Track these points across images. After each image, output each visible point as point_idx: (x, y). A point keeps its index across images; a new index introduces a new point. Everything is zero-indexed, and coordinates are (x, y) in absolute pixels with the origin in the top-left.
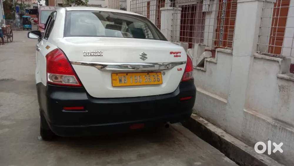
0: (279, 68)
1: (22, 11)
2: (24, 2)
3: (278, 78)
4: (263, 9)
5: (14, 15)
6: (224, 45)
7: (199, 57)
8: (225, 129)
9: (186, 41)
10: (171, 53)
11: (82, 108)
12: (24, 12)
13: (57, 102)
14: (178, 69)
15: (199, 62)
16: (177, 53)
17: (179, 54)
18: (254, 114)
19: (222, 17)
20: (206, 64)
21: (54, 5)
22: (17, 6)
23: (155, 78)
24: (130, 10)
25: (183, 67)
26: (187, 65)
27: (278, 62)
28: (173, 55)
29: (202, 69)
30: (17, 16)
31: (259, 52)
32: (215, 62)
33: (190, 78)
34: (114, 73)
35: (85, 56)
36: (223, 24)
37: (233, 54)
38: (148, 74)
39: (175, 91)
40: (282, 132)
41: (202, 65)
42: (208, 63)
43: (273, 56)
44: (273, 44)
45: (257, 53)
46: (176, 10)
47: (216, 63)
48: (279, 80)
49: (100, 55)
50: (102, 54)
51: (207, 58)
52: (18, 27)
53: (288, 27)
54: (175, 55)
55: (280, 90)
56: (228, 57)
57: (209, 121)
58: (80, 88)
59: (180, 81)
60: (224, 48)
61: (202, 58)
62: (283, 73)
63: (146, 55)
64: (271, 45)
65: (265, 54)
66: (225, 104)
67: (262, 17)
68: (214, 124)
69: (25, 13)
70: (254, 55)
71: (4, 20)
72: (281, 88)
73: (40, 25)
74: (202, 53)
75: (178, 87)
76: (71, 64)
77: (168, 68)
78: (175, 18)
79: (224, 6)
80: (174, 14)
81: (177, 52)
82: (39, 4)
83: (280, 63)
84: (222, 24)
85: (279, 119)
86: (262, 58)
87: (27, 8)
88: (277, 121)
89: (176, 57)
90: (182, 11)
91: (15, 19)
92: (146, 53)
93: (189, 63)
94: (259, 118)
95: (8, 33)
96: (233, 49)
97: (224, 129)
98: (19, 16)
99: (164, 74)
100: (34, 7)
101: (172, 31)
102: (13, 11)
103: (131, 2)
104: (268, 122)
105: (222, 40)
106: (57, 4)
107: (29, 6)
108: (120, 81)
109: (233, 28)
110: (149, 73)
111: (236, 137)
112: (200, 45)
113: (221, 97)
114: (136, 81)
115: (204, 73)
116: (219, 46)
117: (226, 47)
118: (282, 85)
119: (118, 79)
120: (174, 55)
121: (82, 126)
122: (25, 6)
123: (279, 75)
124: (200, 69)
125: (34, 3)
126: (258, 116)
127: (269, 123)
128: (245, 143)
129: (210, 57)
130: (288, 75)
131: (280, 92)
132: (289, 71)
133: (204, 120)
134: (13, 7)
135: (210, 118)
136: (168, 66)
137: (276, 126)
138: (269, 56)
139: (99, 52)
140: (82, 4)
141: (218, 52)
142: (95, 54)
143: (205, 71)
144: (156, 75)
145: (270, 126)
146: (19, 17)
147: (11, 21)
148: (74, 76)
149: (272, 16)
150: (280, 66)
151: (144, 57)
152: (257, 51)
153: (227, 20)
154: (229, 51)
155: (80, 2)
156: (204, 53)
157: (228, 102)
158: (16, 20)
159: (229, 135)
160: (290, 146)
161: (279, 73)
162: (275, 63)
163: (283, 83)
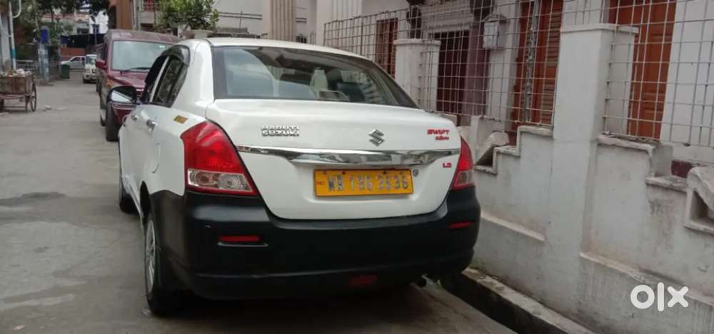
0: (649, 166)
1: (54, 39)
2: (58, 19)
3: (648, 184)
4: (612, 46)
5: (35, 48)
6: (535, 118)
7: (482, 145)
8: (542, 299)
9: (452, 111)
10: (430, 132)
11: (257, 239)
12: (57, 42)
13: (209, 226)
14: (444, 164)
15: (481, 154)
16: (442, 133)
17: (444, 135)
18: (602, 263)
19: (530, 60)
20: (497, 158)
21: (130, 28)
22: (44, 27)
23: (398, 182)
24: (322, 43)
25: (454, 159)
26: (461, 156)
27: (646, 152)
28: (433, 136)
29: (488, 169)
30: (42, 51)
31: (607, 133)
32: (517, 155)
33: (467, 183)
34: (319, 170)
35: (264, 135)
36: (532, 76)
37: (555, 137)
38: (385, 173)
39: (438, 209)
41: (487, 160)
42: (500, 157)
43: (636, 141)
44: (635, 116)
45: (604, 134)
46: (428, 45)
47: (518, 157)
48: (650, 189)
49: (293, 135)
50: (298, 132)
51: (497, 146)
52: (43, 77)
53: (670, 83)
54: (438, 135)
55: (653, 210)
56: (544, 143)
57: (505, 283)
58: (253, 199)
59: (447, 189)
60: (534, 125)
61: (488, 147)
62: (657, 175)
63: (382, 135)
64: (631, 118)
65: (619, 138)
66: (540, 243)
67: (612, 62)
68: (517, 288)
69: (59, 44)
70: (597, 140)
71: (14, 60)
72: (655, 206)
73: (111, 73)
74: (486, 137)
75: (444, 201)
76: (237, 151)
77: (421, 162)
78: (428, 62)
79: (534, 39)
80: (424, 54)
81: (442, 129)
82: (91, 22)
83: (651, 154)
84: (530, 75)
85: (654, 270)
86: (614, 145)
87: (65, 33)
88: (651, 276)
89: (438, 141)
90: (442, 47)
91: (37, 59)
92: (380, 131)
93: (465, 152)
94: (612, 270)
95: (27, 90)
96: (553, 127)
97: (539, 300)
98: (47, 51)
99: (416, 173)
100: (79, 30)
101: (419, 89)
102: (35, 40)
103: (325, 25)
104: (631, 278)
105: (531, 109)
106: (139, 24)
107: (69, 28)
108: (331, 185)
109: (553, 83)
110: (387, 171)
111: (565, 315)
112: (482, 118)
113: (531, 229)
114: (361, 186)
115: (492, 179)
116: (525, 120)
117: (538, 124)
118: (656, 200)
119: (327, 182)
120: (436, 135)
121: (255, 276)
122: (62, 27)
123: (648, 178)
124: (485, 170)
125: (80, 21)
126: (610, 266)
128: (584, 326)
129: (504, 143)
130: (667, 179)
131: (652, 213)
132: (670, 171)
133: (496, 282)
134: (35, 31)
135: (508, 278)
136: (421, 158)
138: (627, 141)
139: (293, 127)
140: (202, 26)
141: (522, 133)
142: (284, 133)
143: (495, 175)
144: (400, 177)
146: (47, 53)
147: (30, 63)
148: (242, 175)
149: (631, 60)
150: (650, 160)
151: (377, 137)
152: (604, 130)
153: (539, 67)
154: (544, 130)
155: (199, 22)
156: (492, 136)
157: (546, 239)
158: (40, 60)
159: (551, 311)
160: (676, 326)
161: (649, 175)
162: (640, 155)
163: (659, 195)
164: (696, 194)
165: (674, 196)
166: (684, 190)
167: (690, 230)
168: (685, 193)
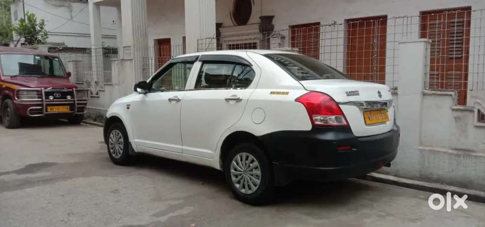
0: (452, 101)
3: (453, 110)
23: (384, 115)
27: (451, 95)
31: (428, 89)
37: (399, 93)
40: (466, 159)
43: (445, 91)
48: (454, 112)
70: (423, 92)
72: (457, 119)
73: (3, 78)
75: (393, 124)
76: (337, 105)
83: (454, 96)
85: (460, 148)
86: (432, 94)
88: (459, 151)
114: (377, 118)
118: (458, 116)
119: (368, 117)
127: (451, 154)
131: (456, 122)
137: (460, 155)
145: (453, 156)
148: (341, 116)
150: (453, 99)
161: (453, 106)
162: (447, 97)
163: (459, 114)
164: (479, 111)
165: (466, 113)
166: (473, 110)
167: (477, 127)
168: (473, 111)
